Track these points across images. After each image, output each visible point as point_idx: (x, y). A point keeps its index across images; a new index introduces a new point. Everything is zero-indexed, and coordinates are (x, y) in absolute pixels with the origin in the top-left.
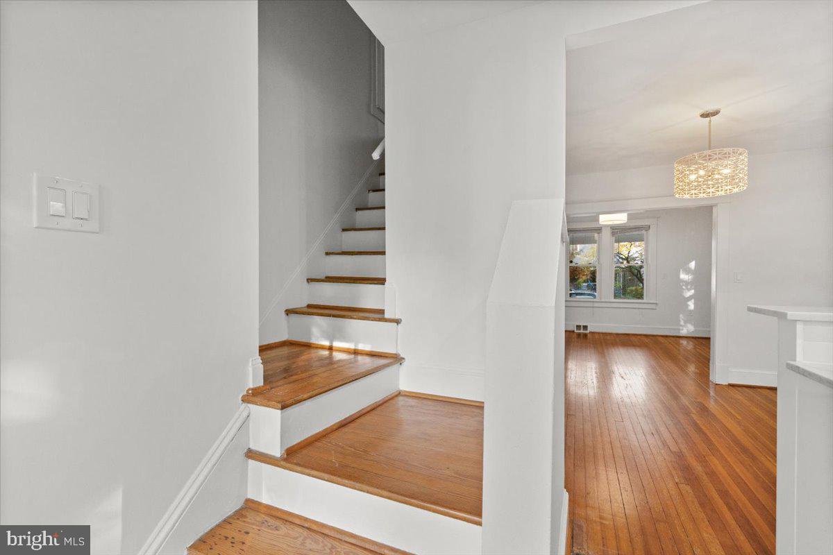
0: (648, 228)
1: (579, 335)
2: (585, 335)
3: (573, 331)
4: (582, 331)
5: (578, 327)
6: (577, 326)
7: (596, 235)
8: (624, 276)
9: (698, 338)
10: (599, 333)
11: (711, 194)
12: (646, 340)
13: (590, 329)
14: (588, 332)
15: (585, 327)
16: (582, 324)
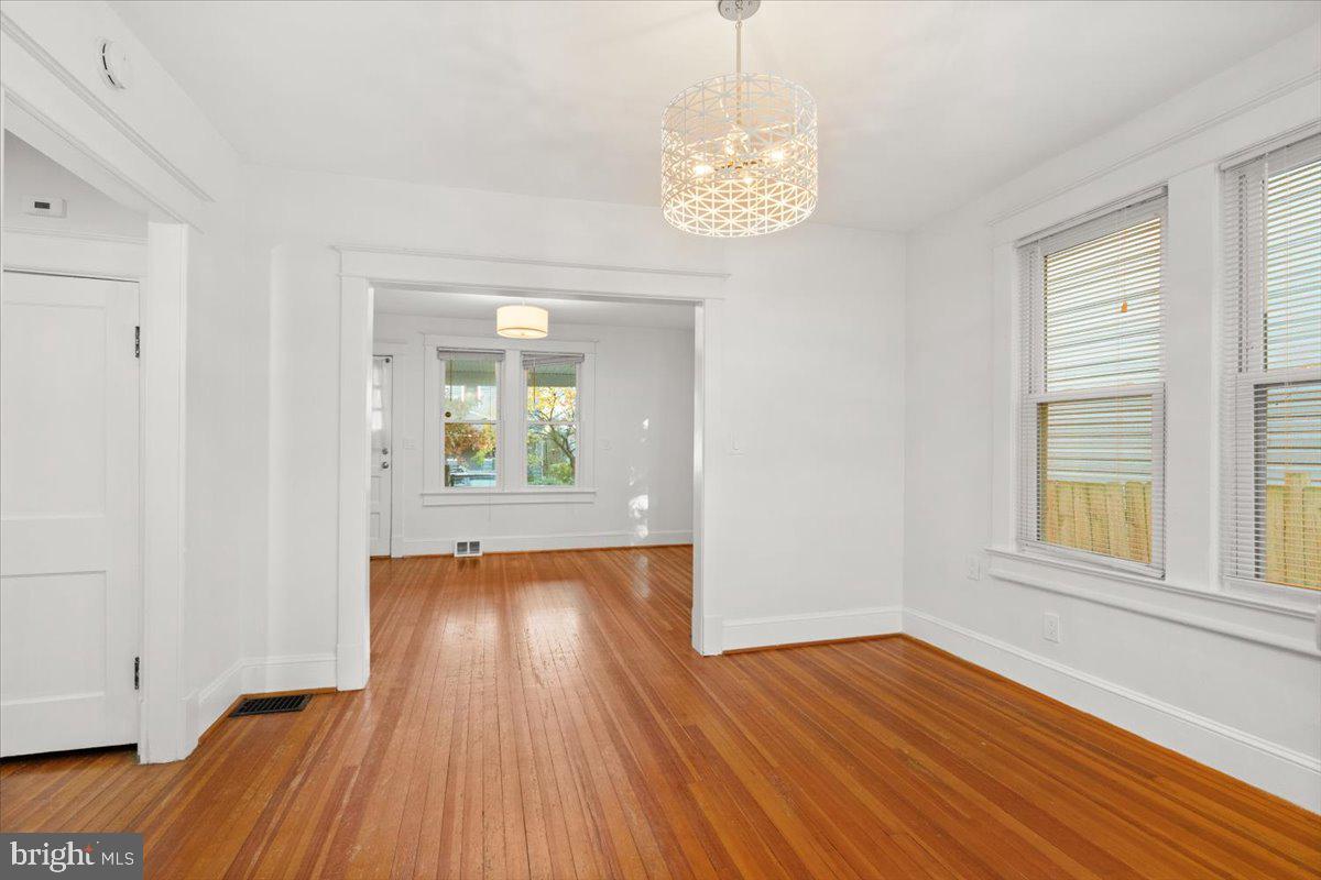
0: (580, 358)
1: (462, 562)
2: (475, 561)
3: (452, 556)
4: (468, 554)
5: (462, 546)
6: (460, 545)
7: (497, 365)
8: (546, 446)
9: (655, 547)
10: (500, 554)
11: (731, 231)
12: (580, 562)
13: (483, 549)
14: (480, 554)
15: (475, 546)
16: (468, 539)
